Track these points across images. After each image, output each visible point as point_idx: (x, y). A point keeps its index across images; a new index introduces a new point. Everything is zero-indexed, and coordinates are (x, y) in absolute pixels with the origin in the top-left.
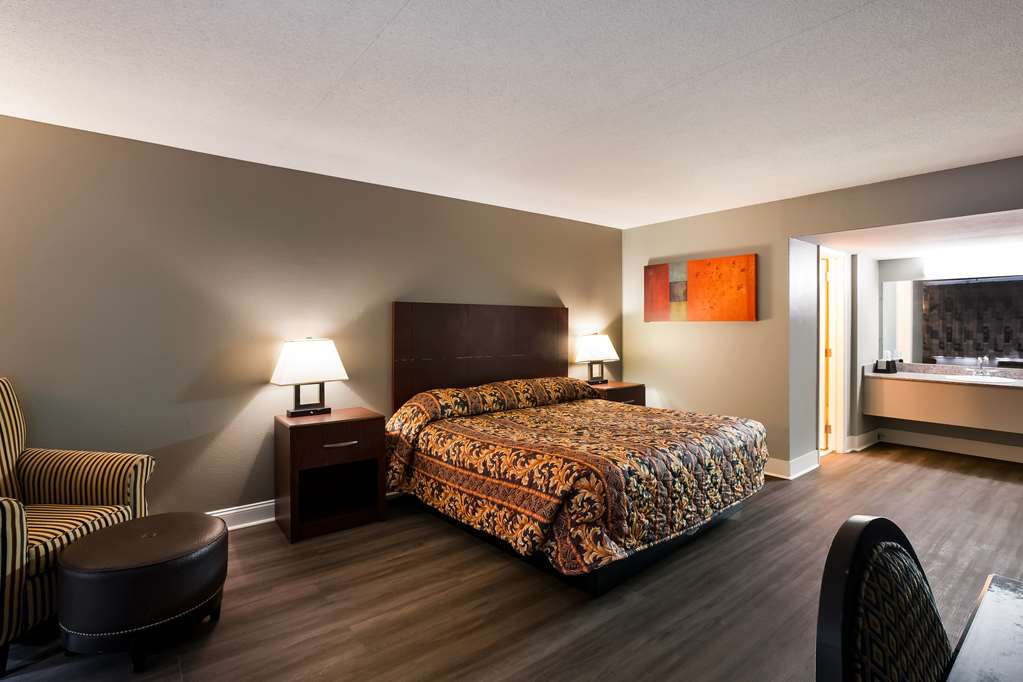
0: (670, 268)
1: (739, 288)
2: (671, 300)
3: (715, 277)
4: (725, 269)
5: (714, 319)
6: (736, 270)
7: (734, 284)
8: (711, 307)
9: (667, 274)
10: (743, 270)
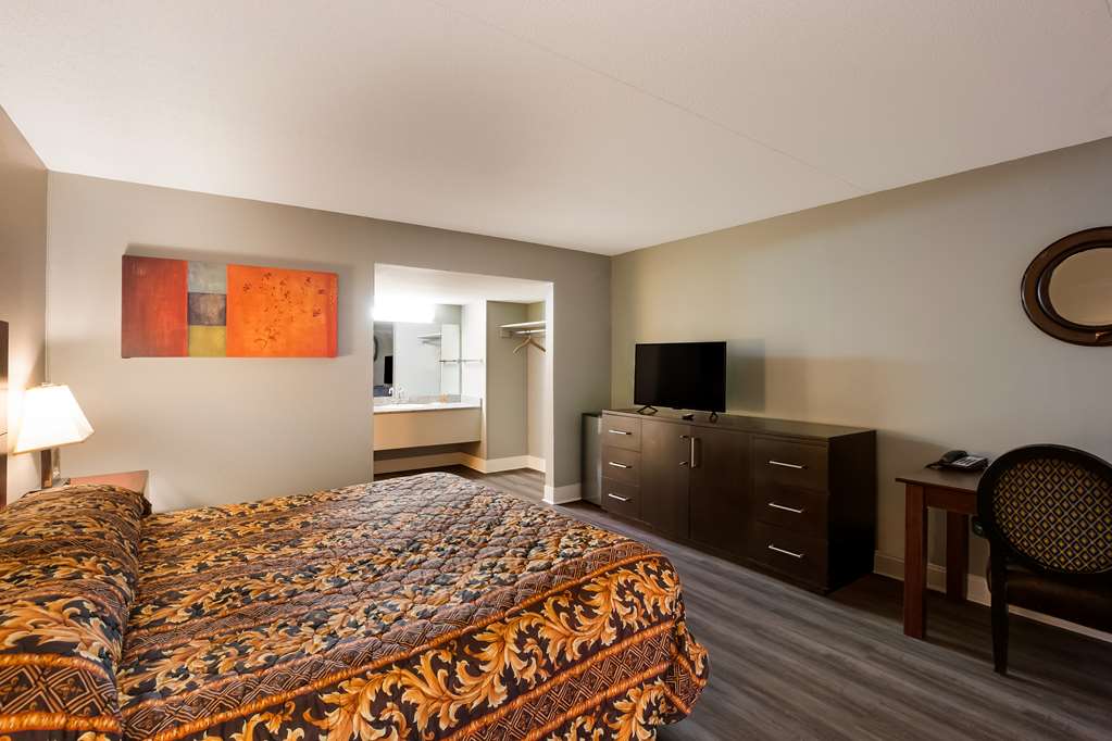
0: (191, 269)
1: (316, 314)
2: (190, 323)
3: (278, 294)
4: (295, 286)
5: (275, 354)
6: (311, 291)
7: (308, 308)
8: (271, 338)
9: (184, 278)
10: (321, 292)
